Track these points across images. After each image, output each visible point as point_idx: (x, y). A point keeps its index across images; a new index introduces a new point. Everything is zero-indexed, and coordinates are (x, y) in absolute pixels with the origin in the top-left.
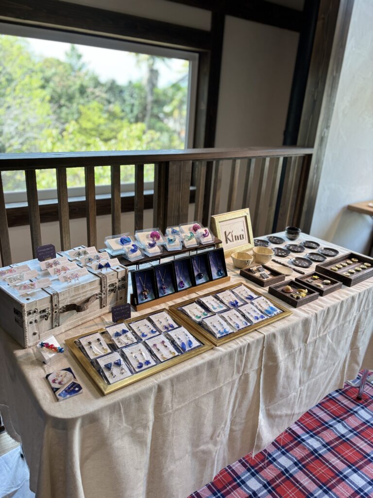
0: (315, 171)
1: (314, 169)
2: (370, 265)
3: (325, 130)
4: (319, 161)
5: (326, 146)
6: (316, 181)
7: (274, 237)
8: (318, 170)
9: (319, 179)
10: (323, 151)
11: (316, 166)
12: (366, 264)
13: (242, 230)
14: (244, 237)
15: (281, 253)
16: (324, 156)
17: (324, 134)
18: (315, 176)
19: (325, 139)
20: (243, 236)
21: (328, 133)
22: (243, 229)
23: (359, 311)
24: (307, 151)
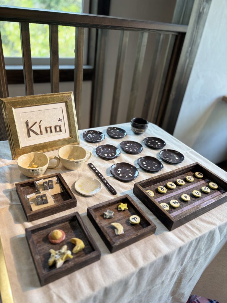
0: (188, 54)
1: (187, 52)
2: (216, 187)
3: (205, 3)
4: (194, 44)
5: (204, 26)
6: (188, 66)
7: (117, 129)
8: (192, 54)
9: (192, 64)
10: (200, 31)
11: (190, 49)
12: (211, 184)
13: (60, 120)
14: (62, 128)
15: (108, 154)
16: (201, 37)
17: (203, 9)
18: (188, 61)
19: (203, 16)
20: (60, 127)
21: (209, 8)
22: (62, 118)
23: (182, 265)
24: (180, 29)
